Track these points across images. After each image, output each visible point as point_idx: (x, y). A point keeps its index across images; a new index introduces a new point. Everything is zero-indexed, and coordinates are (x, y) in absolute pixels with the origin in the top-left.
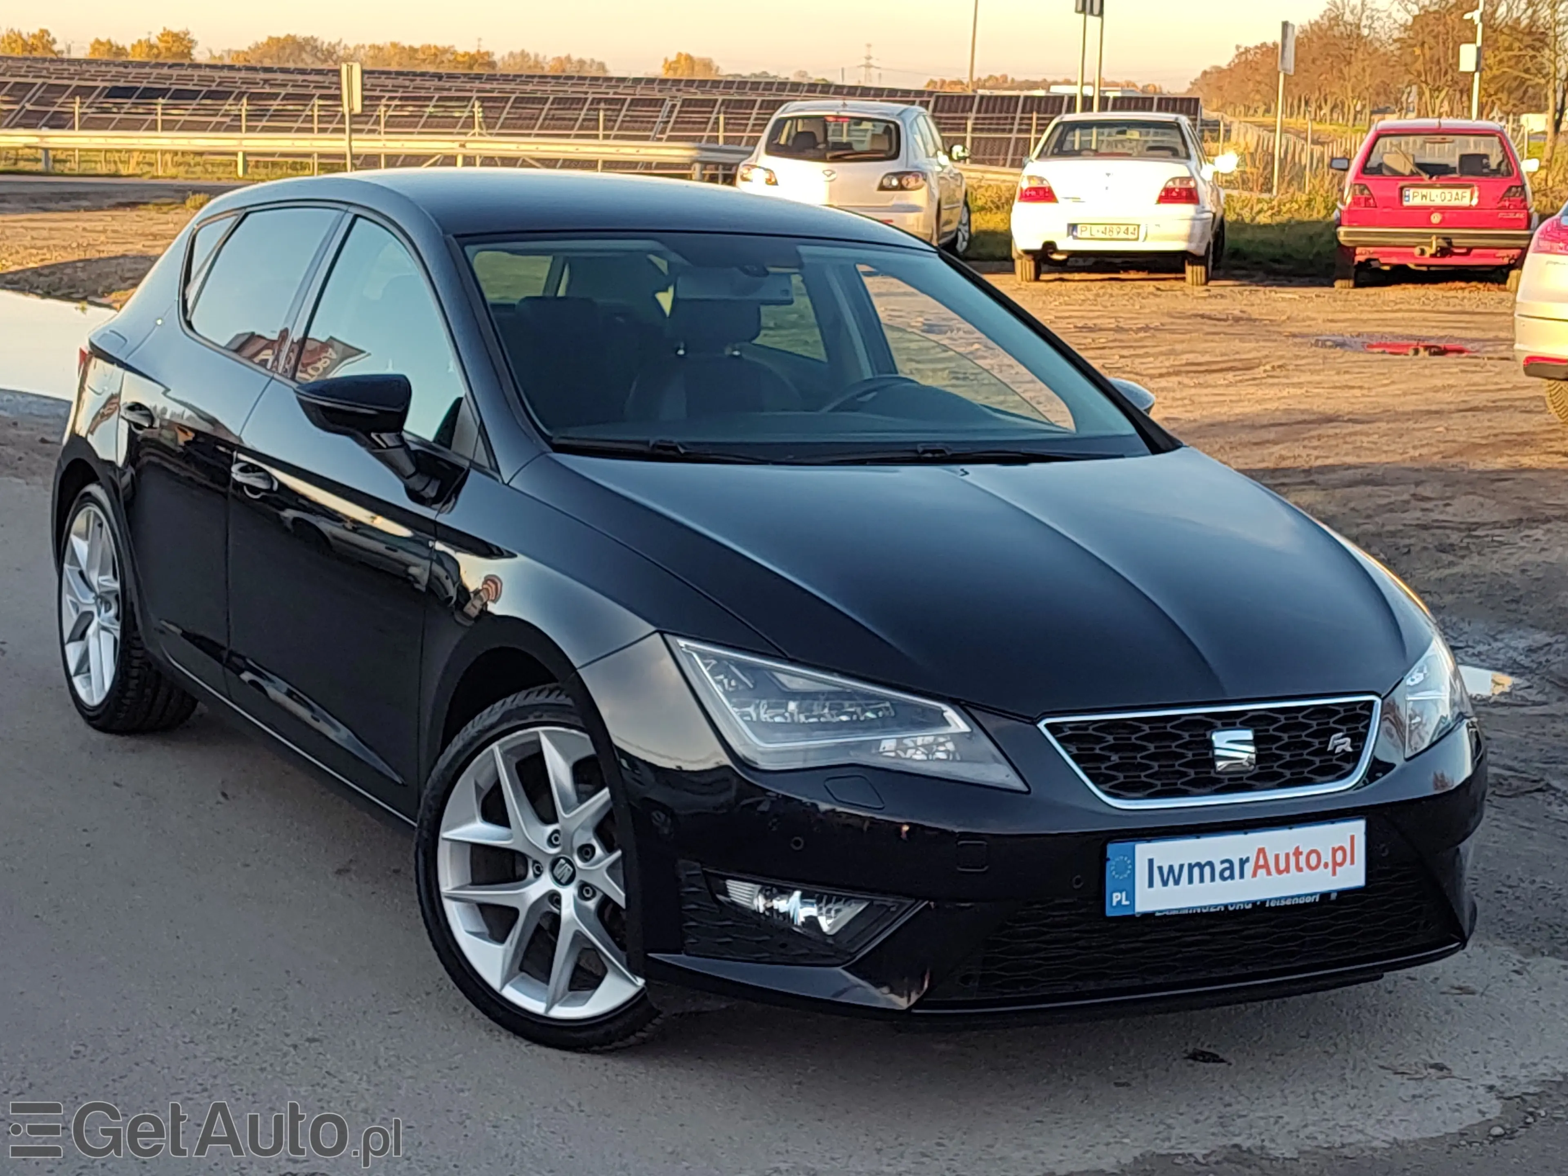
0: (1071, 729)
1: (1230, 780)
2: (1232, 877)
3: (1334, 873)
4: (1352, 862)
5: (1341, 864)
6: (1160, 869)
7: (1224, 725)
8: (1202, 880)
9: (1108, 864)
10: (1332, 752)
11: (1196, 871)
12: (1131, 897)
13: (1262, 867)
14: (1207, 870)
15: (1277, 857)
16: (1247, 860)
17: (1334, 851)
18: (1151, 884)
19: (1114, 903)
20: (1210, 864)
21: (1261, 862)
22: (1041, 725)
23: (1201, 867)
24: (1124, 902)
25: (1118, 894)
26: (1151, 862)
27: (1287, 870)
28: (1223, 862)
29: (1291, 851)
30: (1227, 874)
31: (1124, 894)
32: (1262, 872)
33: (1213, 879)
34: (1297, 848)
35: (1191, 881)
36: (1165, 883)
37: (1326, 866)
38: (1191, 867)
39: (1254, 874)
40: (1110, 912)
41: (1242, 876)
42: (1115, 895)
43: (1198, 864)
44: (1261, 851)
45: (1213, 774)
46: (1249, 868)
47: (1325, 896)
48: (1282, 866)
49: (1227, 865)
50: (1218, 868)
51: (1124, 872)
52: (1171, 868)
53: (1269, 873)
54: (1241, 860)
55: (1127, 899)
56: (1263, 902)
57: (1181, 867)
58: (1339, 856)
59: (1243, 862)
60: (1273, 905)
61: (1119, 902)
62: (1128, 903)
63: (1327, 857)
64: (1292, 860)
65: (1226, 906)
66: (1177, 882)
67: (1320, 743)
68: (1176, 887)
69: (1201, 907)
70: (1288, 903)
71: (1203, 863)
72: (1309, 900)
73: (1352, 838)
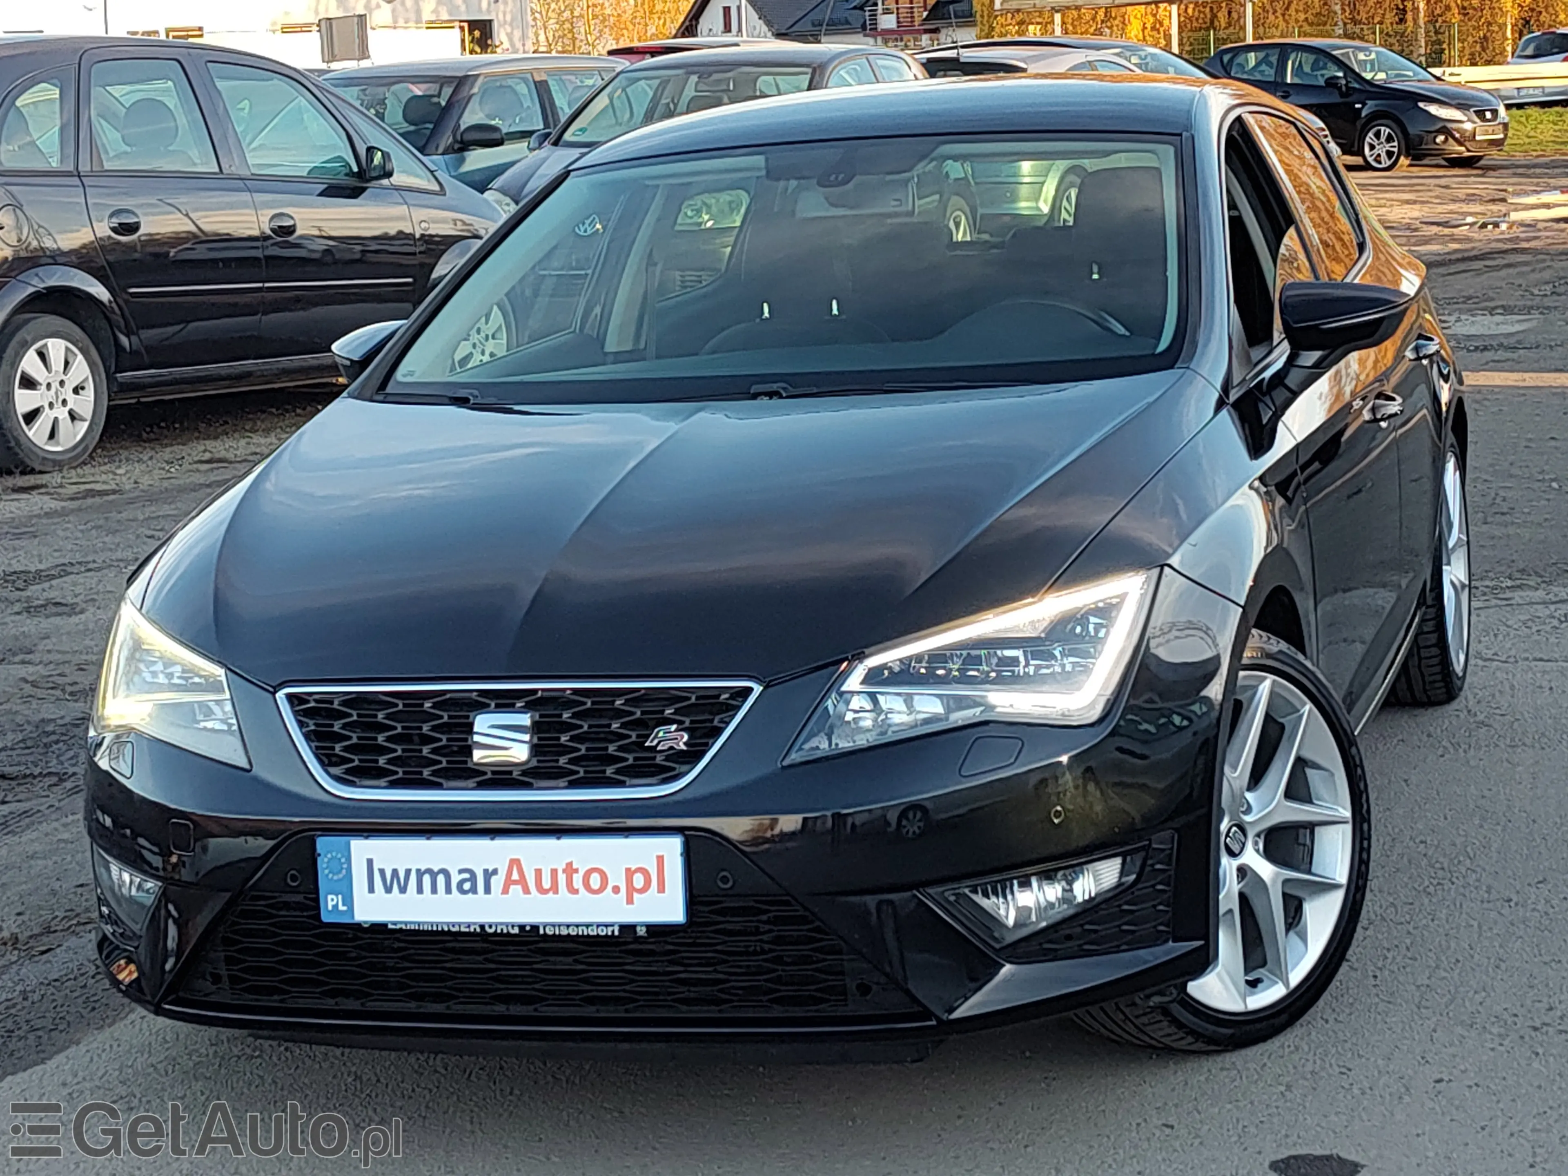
0: (316, 701)
1: (494, 773)
2: (474, 890)
3: (630, 901)
4: (661, 889)
5: (642, 891)
6: (382, 872)
7: (497, 706)
8: (434, 890)
9: (319, 860)
10: (653, 749)
11: (427, 879)
12: (349, 900)
13: (515, 882)
14: (441, 879)
15: (538, 872)
16: (495, 872)
17: (630, 873)
18: (371, 890)
19: (330, 908)
20: (445, 872)
21: (515, 876)
22: (281, 695)
23: (433, 875)
24: (342, 908)
25: (334, 897)
26: (370, 862)
27: (555, 889)
28: (461, 871)
29: (560, 868)
30: (467, 886)
31: (340, 897)
32: (516, 889)
33: (448, 891)
34: (570, 865)
35: (420, 890)
36: (389, 890)
37: (616, 890)
38: (420, 874)
39: (505, 891)
40: (326, 918)
41: (488, 890)
42: (330, 897)
43: (429, 871)
44: (515, 863)
45: (470, 765)
46: (497, 882)
47: (628, 929)
48: (547, 884)
49: (466, 876)
50: (455, 879)
51: (340, 872)
52: (395, 872)
53: (526, 891)
54: (486, 871)
55: (344, 905)
56: (535, 928)
57: (408, 872)
58: (639, 881)
59: (489, 875)
60: (549, 932)
61: (336, 906)
62: (345, 908)
63: (617, 878)
64: (562, 878)
65: (482, 927)
66: (403, 890)
67: (638, 736)
68: (403, 896)
69: (448, 924)
70: (573, 932)
71: (436, 870)
72: (602, 932)
73: (660, 859)
